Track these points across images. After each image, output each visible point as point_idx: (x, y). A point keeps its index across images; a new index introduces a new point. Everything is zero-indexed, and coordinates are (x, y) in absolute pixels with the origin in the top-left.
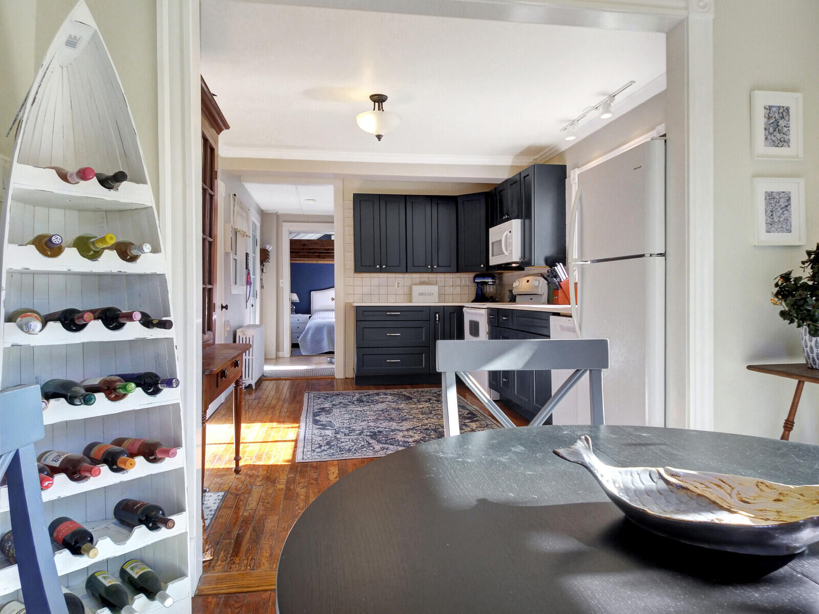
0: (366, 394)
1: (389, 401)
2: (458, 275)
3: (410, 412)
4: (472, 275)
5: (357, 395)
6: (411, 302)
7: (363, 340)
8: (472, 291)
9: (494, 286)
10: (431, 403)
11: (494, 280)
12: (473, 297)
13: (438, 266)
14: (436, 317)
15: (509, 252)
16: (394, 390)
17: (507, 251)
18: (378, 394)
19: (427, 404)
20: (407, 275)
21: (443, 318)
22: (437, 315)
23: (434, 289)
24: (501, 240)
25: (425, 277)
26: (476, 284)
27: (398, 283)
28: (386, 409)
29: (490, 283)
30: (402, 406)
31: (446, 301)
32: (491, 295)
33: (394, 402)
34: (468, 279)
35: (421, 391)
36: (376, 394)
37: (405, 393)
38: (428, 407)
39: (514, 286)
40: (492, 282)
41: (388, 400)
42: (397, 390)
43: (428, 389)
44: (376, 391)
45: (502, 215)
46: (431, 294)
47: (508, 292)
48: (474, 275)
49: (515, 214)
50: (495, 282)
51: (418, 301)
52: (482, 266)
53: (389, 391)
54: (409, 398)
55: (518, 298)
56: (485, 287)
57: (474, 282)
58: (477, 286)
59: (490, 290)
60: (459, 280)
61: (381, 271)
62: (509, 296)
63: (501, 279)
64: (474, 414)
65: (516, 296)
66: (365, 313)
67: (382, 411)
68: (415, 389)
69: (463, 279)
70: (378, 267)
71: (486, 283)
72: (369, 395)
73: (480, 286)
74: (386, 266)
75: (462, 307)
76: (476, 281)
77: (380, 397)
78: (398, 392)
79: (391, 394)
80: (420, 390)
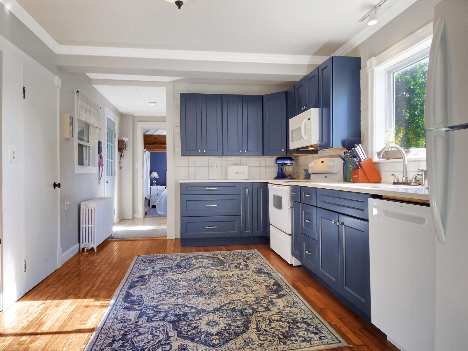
0: (186, 257)
1: (204, 267)
2: (263, 158)
3: (220, 282)
4: (274, 158)
5: (179, 258)
6: (227, 179)
7: (186, 210)
8: (274, 171)
9: (292, 166)
10: (240, 270)
11: (292, 162)
12: (275, 175)
13: (248, 151)
14: (245, 192)
15: (308, 137)
16: (211, 252)
17: (306, 136)
18: (196, 258)
19: (236, 271)
20: (224, 158)
21: (251, 193)
22: (247, 190)
23: (244, 169)
24: (300, 128)
25: (238, 159)
26: (277, 165)
27: (217, 164)
28: (199, 277)
29: (289, 164)
30: (215, 273)
31: (254, 178)
32: (289, 173)
33: (208, 268)
34: (271, 161)
35: (234, 254)
36: (195, 257)
37: (220, 256)
38: (237, 275)
39: (310, 166)
40: (291, 163)
41: (204, 264)
42: (213, 253)
43: (239, 251)
44: (196, 254)
45: (300, 106)
46: (242, 173)
47: (303, 171)
48: (276, 158)
49: (313, 104)
50: (292, 163)
51: (232, 179)
52: (283, 150)
53: (206, 254)
54: (222, 263)
55: (313, 176)
56: (285, 167)
57: (276, 162)
58: (279, 167)
59: (288, 169)
60: (264, 162)
61: (202, 154)
62: (304, 175)
63: (297, 161)
64: (279, 285)
65: (310, 174)
66: (188, 189)
67: (195, 280)
68: (229, 252)
69: (268, 161)
70: (200, 151)
71: (285, 164)
72: (188, 259)
73: (280, 166)
74: (207, 150)
75: (267, 183)
76: (278, 162)
77: (197, 261)
78: (214, 255)
79: (208, 258)
80: (233, 252)
